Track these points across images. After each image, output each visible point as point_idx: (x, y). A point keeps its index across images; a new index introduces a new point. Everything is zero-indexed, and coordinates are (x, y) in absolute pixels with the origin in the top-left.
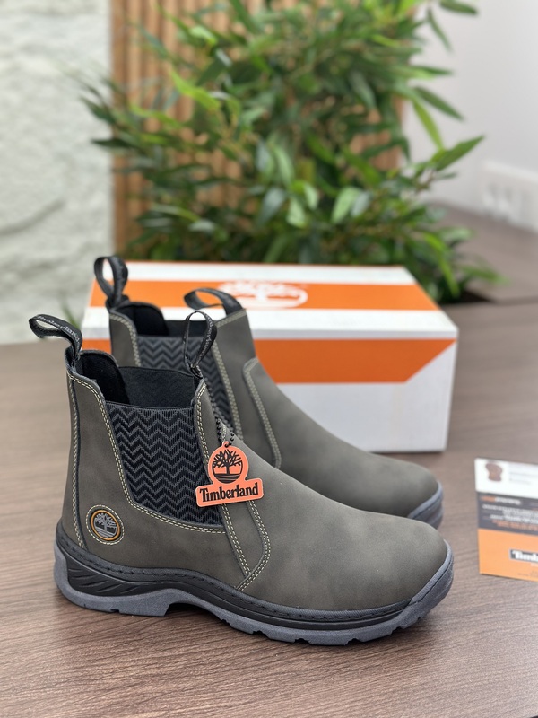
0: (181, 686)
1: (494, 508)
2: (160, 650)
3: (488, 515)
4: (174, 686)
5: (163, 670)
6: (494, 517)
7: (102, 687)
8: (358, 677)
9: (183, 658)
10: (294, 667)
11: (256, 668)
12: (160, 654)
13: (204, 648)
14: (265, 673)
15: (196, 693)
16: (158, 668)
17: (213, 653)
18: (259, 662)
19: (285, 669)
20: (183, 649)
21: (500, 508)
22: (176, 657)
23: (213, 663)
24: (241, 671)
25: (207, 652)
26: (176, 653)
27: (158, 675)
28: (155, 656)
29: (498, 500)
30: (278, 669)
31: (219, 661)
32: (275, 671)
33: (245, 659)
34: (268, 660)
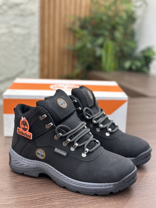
2: (8, 197)
5: (7, 203)
9: (15, 199)
10: (54, 203)
11: (40, 203)
12: (8, 198)
14: (43, 205)
17: (26, 198)
18: (41, 202)
19: (50, 204)
20: (16, 196)
22: (13, 199)
23: (25, 201)
24: (34, 204)
25: (24, 198)
26: (13, 198)
27: (5, 204)
28: (6, 198)
30: (48, 204)
31: (27, 201)
32: (46, 205)
33: (37, 200)
34: (45, 201)
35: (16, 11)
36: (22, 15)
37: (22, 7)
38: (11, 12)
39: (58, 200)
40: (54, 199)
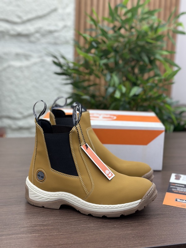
0: (49, 228)
1: (174, 187)
3: (172, 189)
4: (46, 228)
5: (44, 223)
6: (173, 189)
7: (22, 226)
8: (110, 229)
10: (88, 225)
12: (45, 219)
13: (60, 218)
14: (78, 226)
15: (53, 230)
16: (42, 223)
18: (76, 223)
19: (85, 226)
20: (52, 218)
21: (176, 187)
22: (49, 220)
24: (70, 225)
25: (60, 219)
27: (42, 224)
28: (43, 219)
29: (176, 185)
30: (83, 226)
31: (63, 222)
32: (81, 226)
33: (72, 222)
34: (80, 223)
35: (50, 39)
36: (55, 44)
37: (56, 34)
38: (44, 40)
39: (92, 223)
40: (88, 222)
